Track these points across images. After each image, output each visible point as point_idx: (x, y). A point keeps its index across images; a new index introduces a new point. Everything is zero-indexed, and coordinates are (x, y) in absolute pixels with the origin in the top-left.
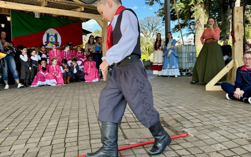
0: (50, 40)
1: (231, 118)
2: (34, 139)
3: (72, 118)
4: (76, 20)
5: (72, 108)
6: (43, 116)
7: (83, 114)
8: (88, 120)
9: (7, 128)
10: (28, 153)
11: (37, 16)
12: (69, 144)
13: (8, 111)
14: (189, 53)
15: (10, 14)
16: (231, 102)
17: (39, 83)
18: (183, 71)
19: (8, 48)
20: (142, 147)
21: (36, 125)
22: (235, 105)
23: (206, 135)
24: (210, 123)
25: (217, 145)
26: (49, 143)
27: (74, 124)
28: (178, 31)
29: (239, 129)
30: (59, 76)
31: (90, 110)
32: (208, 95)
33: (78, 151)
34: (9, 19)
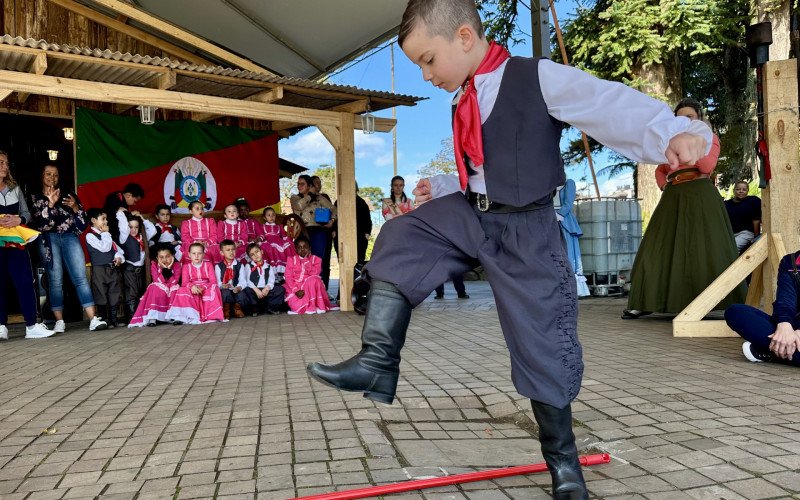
0: (185, 192)
1: (758, 413)
2: (126, 459)
3: (243, 407)
4: (260, 131)
5: (242, 381)
6: (156, 401)
7: (275, 397)
8: (290, 411)
9: (54, 431)
10: (109, 496)
11: (147, 119)
12: (228, 474)
13: (58, 387)
14: (616, 224)
15: (72, 117)
16: (762, 368)
17: (153, 315)
18: (598, 283)
19: (65, 213)
20: (454, 488)
21: (135, 424)
22: (775, 379)
23: (670, 461)
24: (685, 427)
25: (710, 492)
26: (170, 470)
27: (248, 423)
28: (582, 158)
29: (786, 445)
30: (211, 297)
31: (297, 385)
32: (680, 350)
33: (256, 492)
34: (69, 134)
